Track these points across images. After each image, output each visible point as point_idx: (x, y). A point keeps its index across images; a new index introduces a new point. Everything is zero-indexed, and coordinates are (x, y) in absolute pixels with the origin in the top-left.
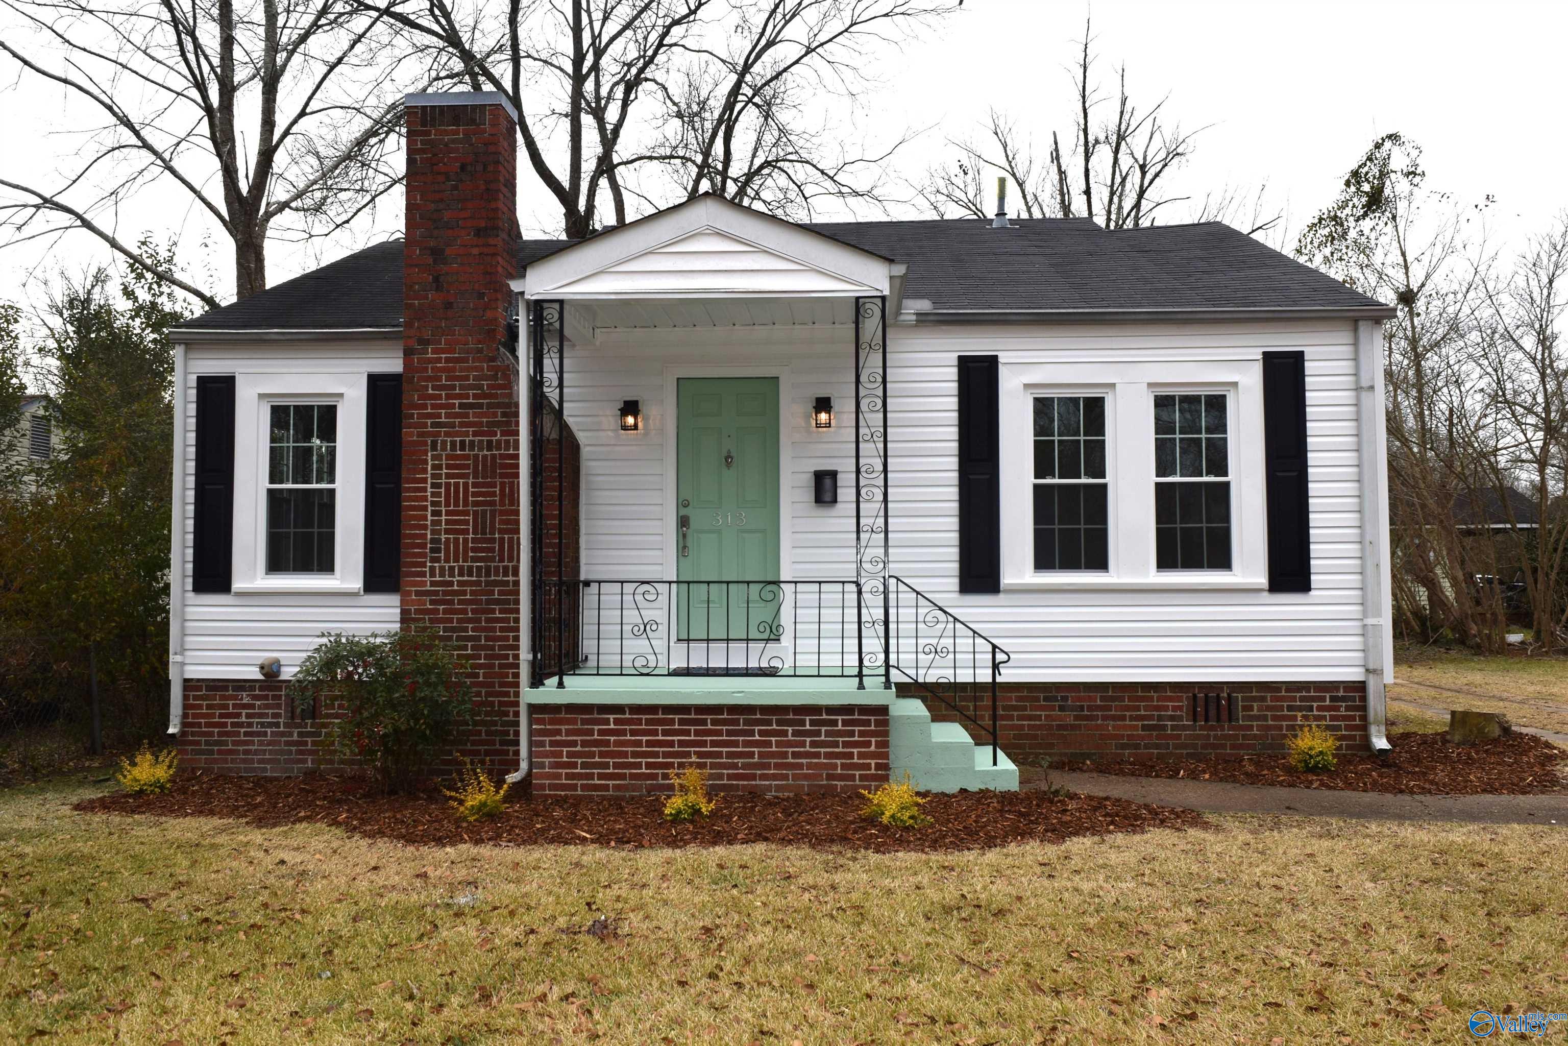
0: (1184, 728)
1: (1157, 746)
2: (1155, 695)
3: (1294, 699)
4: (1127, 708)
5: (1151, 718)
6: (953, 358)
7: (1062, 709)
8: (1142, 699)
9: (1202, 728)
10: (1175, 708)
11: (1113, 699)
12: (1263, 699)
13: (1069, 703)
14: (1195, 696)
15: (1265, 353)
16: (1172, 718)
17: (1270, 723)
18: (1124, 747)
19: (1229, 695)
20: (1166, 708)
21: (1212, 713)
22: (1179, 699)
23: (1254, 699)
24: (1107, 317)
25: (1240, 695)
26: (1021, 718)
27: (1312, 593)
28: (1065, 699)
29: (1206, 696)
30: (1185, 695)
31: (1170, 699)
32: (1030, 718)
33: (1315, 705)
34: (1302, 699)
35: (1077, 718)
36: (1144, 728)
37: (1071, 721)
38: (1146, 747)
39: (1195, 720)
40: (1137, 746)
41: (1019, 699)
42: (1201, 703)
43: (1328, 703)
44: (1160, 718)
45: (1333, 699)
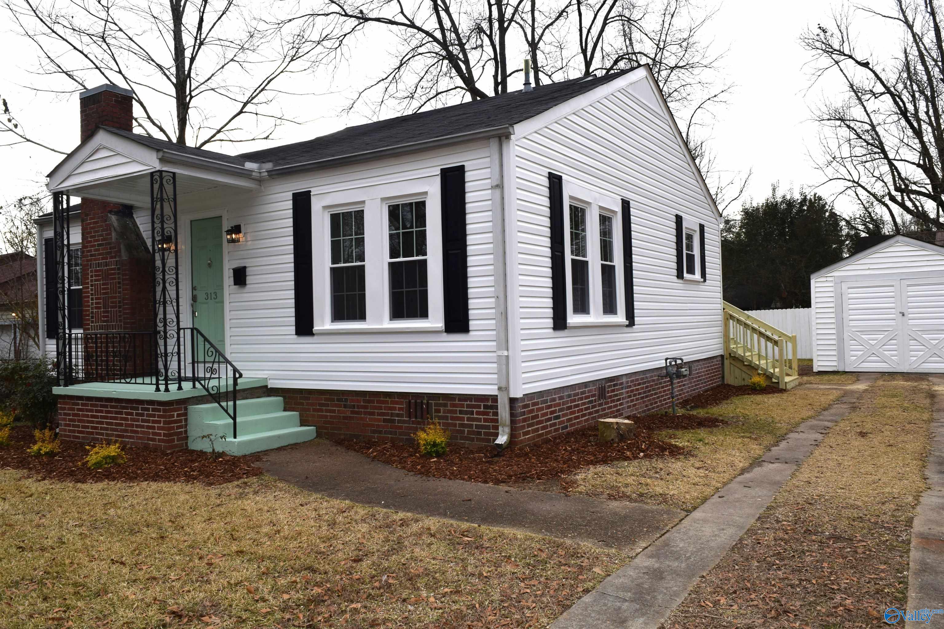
0: (404, 422)
1: (391, 433)
2: (390, 400)
3: (462, 406)
4: (375, 408)
5: (387, 414)
6: (290, 195)
7: (345, 406)
8: (383, 402)
9: (413, 423)
10: (400, 409)
11: (369, 401)
12: (445, 405)
13: (349, 403)
14: (410, 402)
15: (441, 169)
16: (398, 415)
17: (450, 421)
18: (374, 432)
19: (428, 403)
20: (395, 409)
21: (419, 413)
22: (401, 403)
23: (441, 405)
24: (358, 158)
25: (433, 402)
26: (327, 411)
27: (471, 333)
28: (346, 400)
29: (416, 402)
30: (405, 401)
31: (397, 403)
32: (330, 411)
33: (475, 410)
34: (468, 406)
35: (352, 412)
36: (385, 421)
37: (349, 414)
38: (386, 432)
39: (410, 417)
40: (380, 432)
41: (326, 399)
42: (413, 406)
43: (482, 410)
44: (392, 415)
45: (486, 407)
